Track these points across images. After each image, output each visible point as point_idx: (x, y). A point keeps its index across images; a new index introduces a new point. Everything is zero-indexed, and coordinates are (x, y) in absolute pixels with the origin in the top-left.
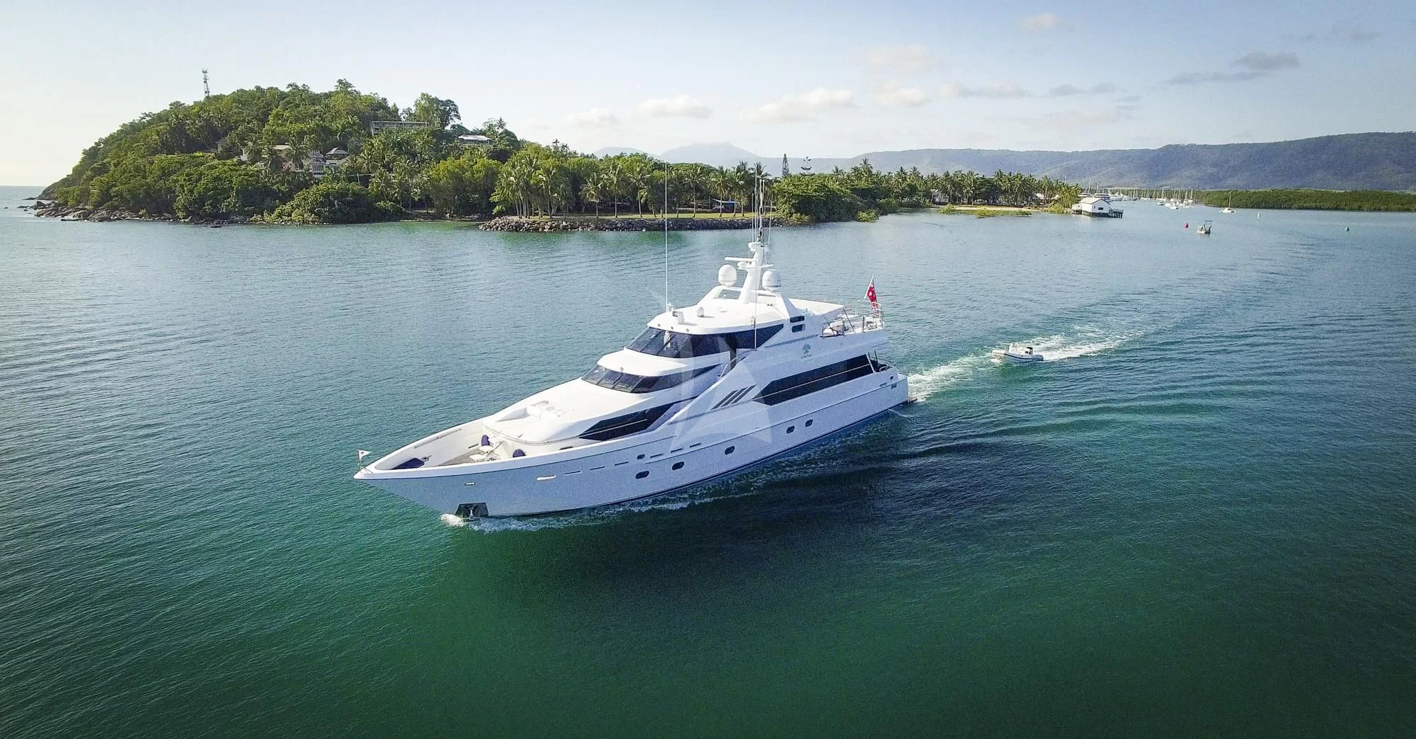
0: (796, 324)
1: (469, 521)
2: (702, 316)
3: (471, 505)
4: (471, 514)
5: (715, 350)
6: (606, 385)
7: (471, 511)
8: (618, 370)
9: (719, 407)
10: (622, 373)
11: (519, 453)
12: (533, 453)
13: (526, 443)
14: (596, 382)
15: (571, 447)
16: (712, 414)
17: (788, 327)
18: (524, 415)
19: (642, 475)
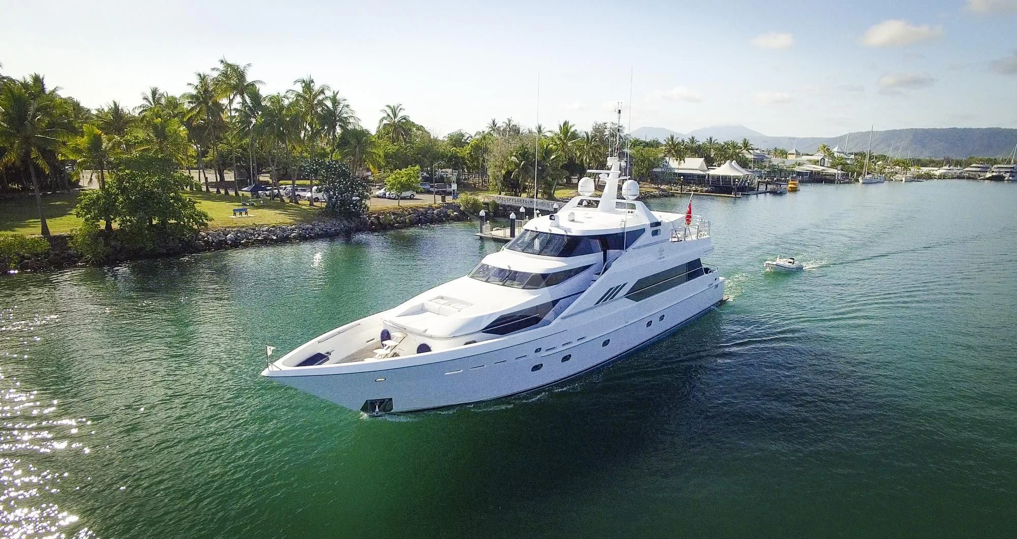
0: (655, 228)
1: (374, 416)
2: (573, 221)
3: (376, 401)
4: (377, 410)
5: (589, 251)
6: (495, 282)
7: (377, 406)
8: (506, 268)
9: (601, 303)
10: (509, 270)
11: (423, 348)
12: (439, 348)
13: (431, 337)
14: (485, 280)
15: (475, 342)
16: (595, 310)
17: (649, 231)
18: (422, 310)
19: (536, 368)
